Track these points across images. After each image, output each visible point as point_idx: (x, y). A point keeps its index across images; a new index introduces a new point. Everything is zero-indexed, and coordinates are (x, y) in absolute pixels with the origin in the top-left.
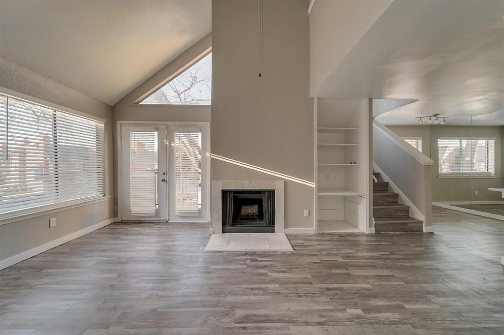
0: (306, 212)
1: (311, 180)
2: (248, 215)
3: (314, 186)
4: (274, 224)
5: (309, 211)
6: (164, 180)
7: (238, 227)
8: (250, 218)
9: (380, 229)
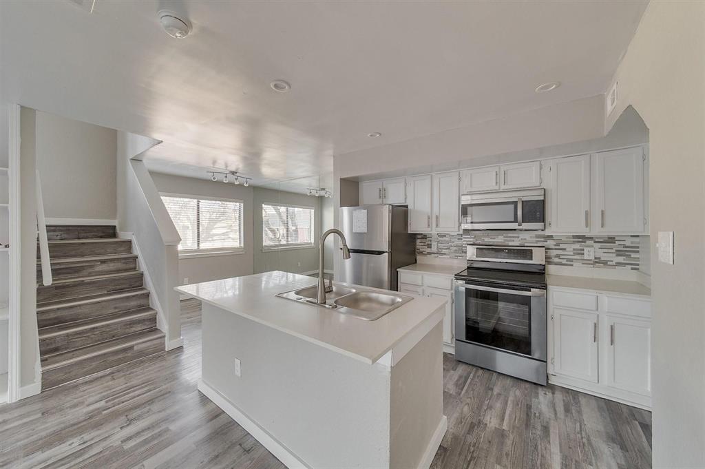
9: (59, 379)
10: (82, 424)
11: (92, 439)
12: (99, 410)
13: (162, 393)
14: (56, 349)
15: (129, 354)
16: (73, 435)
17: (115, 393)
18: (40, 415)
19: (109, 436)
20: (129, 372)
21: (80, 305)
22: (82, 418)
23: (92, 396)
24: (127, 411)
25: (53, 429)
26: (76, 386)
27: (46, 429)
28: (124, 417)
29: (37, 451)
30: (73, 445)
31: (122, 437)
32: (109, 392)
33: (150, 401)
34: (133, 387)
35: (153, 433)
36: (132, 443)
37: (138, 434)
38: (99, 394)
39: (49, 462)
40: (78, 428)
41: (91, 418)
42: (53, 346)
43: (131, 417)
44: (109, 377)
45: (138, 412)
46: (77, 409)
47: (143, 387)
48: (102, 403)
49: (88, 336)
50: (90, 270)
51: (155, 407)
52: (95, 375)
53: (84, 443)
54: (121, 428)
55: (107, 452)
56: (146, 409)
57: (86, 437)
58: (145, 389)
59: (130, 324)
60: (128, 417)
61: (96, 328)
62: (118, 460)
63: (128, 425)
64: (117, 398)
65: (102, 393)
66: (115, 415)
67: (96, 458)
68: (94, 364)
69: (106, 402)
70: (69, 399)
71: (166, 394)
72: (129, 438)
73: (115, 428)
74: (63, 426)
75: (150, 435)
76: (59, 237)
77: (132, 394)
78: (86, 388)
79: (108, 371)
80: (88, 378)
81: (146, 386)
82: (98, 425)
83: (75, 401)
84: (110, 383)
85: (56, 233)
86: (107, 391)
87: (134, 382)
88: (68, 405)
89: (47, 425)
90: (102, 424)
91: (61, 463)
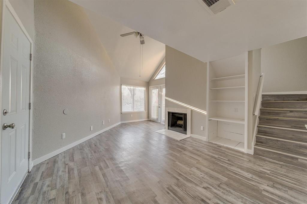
0: (202, 127)
1: (205, 110)
2: (180, 125)
3: (206, 113)
4: (186, 130)
5: (204, 127)
6: (159, 107)
7: (173, 128)
8: (180, 126)
9: (260, 154)
10: (256, 172)
11: (255, 179)
12: (265, 173)
13: (303, 191)
14: (262, 143)
15: (295, 162)
16: (251, 173)
17: (278, 173)
18: (248, 161)
19: (261, 184)
20: (291, 170)
21: (274, 128)
22: (258, 171)
23: (267, 167)
24: (276, 182)
25: (248, 167)
26: (265, 160)
27: (247, 165)
28: (273, 183)
29: (240, 168)
30: (249, 176)
31: (265, 188)
32: (275, 170)
33: (291, 189)
34: (287, 177)
35: (280, 200)
36: (267, 194)
37: (272, 194)
38: (270, 168)
39: (240, 174)
40: (254, 172)
41: (261, 173)
42: (261, 141)
43: (275, 185)
44: (280, 166)
45: (280, 187)
46: (260, 167)
47: (292, 180)
48: (269, 172)
49: (275, 143)
50: (284, 115)
51: (290, 192)
52: (275, 161)
53: (252, 178)
54: (268, 185)
55: (256, 188)
56: (285, 189)
57: (254, 177)
58: (293, 182)
59: (300, 147)
60: (274, 184)
61: (279, 141)
62: (256, 193)
63: (271, 187)
64: (276, 175)
65: (272, 168)
66: (270, 180)
67: (251, 185)
68: (275, 156)
69: (270, 173)
70: (259, 162)
71: (304, 193)
72: (267, 192)
73: (265, 183)
74: (251, 168)
75: (277, 199)
76: (274, 100)
77: (284, 179)
78: (267, 163)
79: (282, 163)
80: (271, 160)
81: (295, 181)
82: (261, 177)
83: (261, 164)
84: (279, 168)
85: (273, 98)
86: (274, 169)
87: (290, 175)
88: (258, 164)
89: (248, 165)
90: (262, 178)
91: (242, 177)
